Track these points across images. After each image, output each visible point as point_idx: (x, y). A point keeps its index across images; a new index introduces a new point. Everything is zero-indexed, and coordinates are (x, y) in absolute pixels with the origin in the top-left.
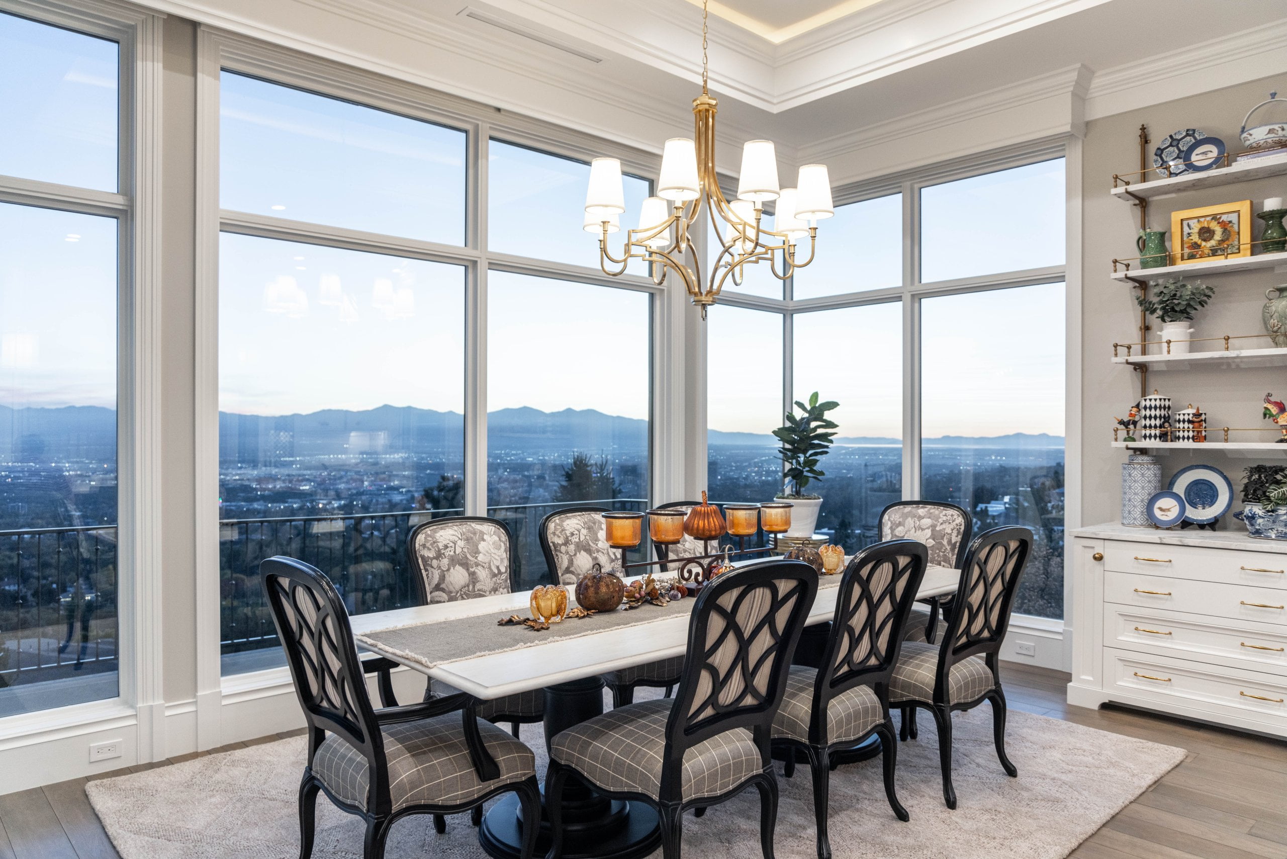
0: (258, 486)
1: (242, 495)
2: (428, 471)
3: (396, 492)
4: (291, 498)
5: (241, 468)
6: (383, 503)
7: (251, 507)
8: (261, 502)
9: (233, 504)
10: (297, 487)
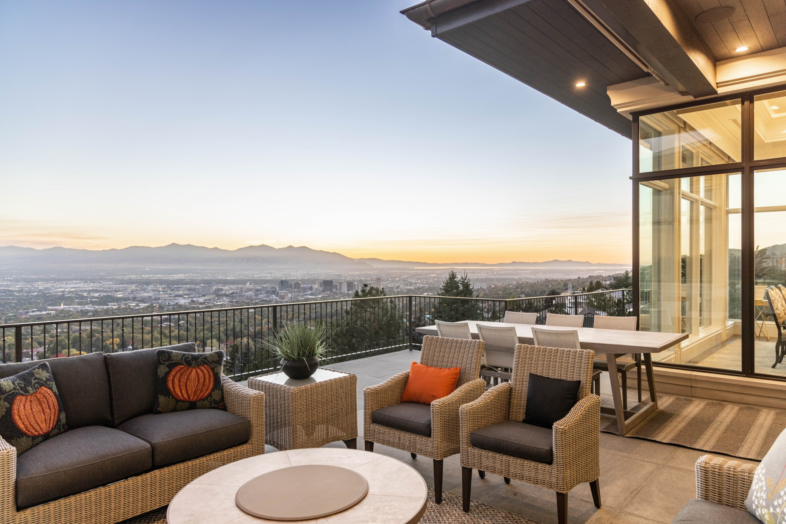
0: (88, 295)
1: (77, 301)
2: (202, 285)
3: (181, 298)
4: (111, 302)
5: (76, 283)
6: (173, 305)
7: (84, 309)
8: (91, 305)
9: (71, 306)
10: (115, 295)
